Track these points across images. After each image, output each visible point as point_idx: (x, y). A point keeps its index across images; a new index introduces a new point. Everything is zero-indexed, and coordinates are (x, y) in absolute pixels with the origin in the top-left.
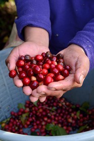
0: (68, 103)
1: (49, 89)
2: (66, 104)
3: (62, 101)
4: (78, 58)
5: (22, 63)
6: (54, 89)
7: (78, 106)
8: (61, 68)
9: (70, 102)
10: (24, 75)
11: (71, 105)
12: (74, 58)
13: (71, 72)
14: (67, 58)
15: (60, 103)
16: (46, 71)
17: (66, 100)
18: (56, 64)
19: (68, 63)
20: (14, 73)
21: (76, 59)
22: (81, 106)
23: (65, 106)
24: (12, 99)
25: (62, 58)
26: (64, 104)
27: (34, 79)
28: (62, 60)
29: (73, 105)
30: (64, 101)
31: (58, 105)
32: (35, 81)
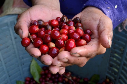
0: (74, 78)
1: (72, 55)
2: (72, 79)
3: (68, 75)
4: (100, 20)
5: (37, 29)
6: (78, 55)
7: (86, 80)
8: (81, 32)
9: (77, 76)
10: (41, 43)
11: (79, 80)
12: (95, 20)
13: (92, 37)
14: (85, 21)
15: (65, 77)
16: (65, 37)
17: (72, 74)
18: (74, 28)
19: (88, 27)
20: (27, 41)
21: (98, 22)
22: (90, 80)
23: (72, 81)
24: (10, 76)
25: (80, 22)
26: (70, 78)
27: (52, 45)
28: (80, 25)
29: (81, 79)
30: (70, 76)
31: (64, 80)
32: (54, 47)
